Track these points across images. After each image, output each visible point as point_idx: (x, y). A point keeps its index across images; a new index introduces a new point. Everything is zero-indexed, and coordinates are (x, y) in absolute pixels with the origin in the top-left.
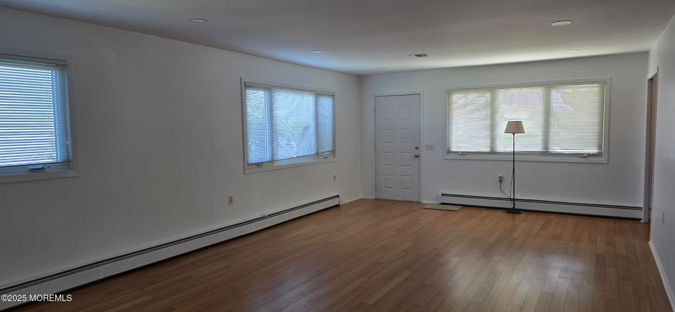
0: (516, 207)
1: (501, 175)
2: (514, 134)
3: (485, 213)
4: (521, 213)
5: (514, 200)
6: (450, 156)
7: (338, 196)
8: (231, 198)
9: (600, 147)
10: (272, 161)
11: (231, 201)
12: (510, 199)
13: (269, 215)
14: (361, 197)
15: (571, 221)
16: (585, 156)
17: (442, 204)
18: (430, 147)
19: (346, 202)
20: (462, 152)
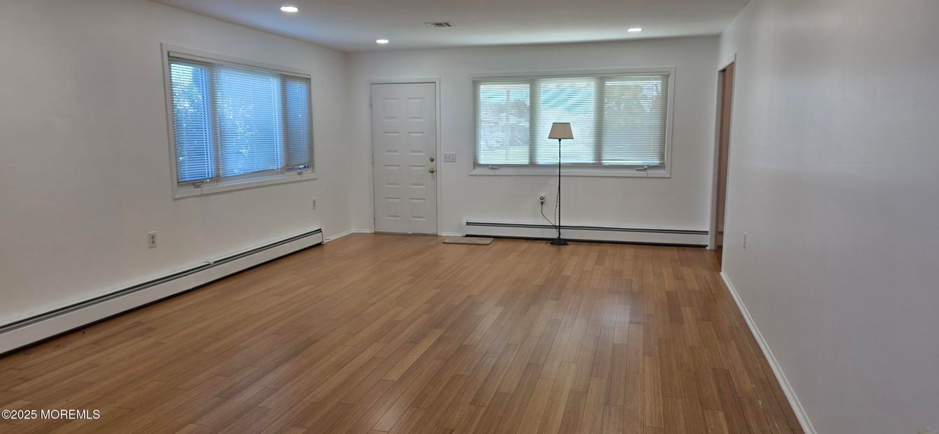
0: (561, 237)
1: (542, 195)
2: (560, 140)
3: (525, 245)
4: (567, 244)
5: (560, 227)
6: (478, 171)
7: (320, 231)
8: (153, 237)
9: (662, 157)
10: (217, 178)
11: (153, 242)
12: (555, 227)
13: (215, 262)
14: (354, 230)
15: (630, 251)
16: (645, 169)
17: (467, 236)
18: (451, 159)
19: (333, 238)
20: (492, 165)
